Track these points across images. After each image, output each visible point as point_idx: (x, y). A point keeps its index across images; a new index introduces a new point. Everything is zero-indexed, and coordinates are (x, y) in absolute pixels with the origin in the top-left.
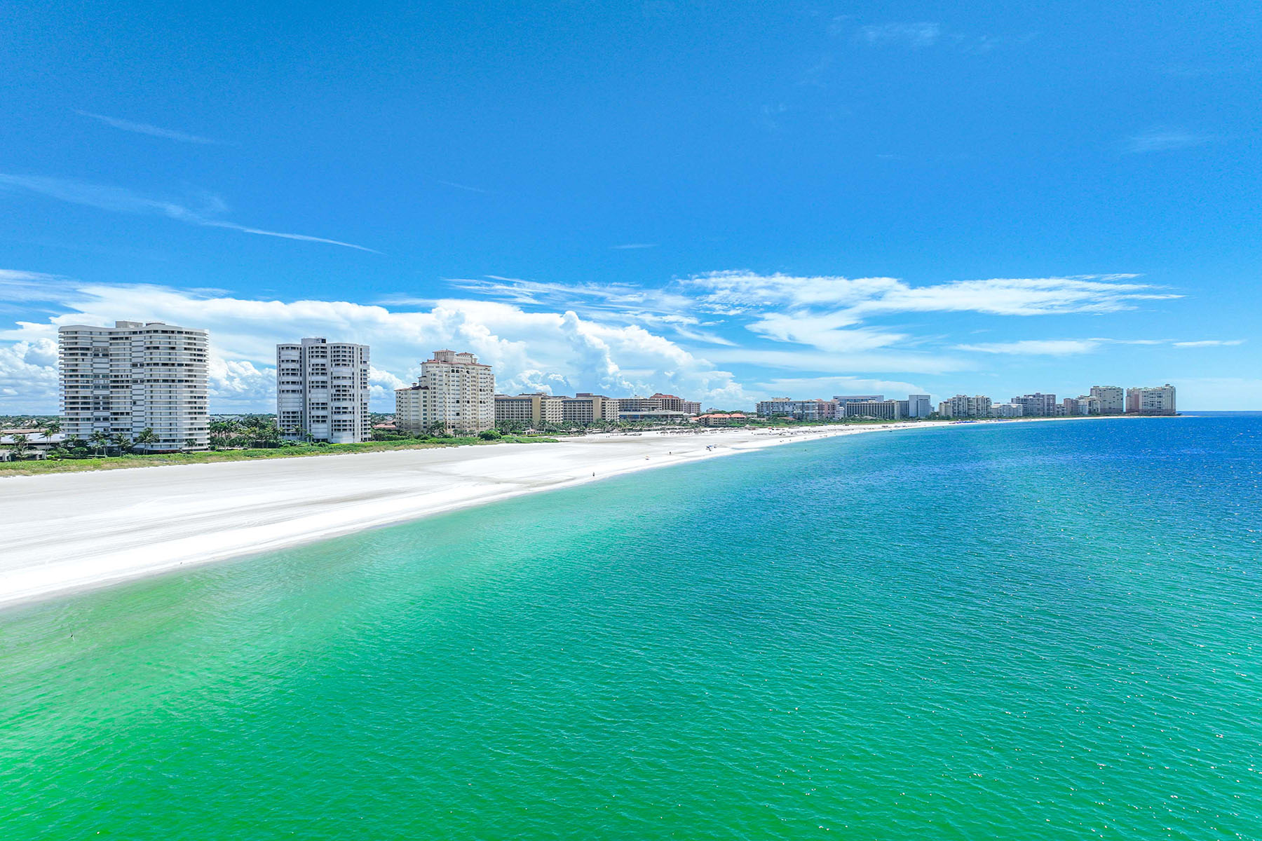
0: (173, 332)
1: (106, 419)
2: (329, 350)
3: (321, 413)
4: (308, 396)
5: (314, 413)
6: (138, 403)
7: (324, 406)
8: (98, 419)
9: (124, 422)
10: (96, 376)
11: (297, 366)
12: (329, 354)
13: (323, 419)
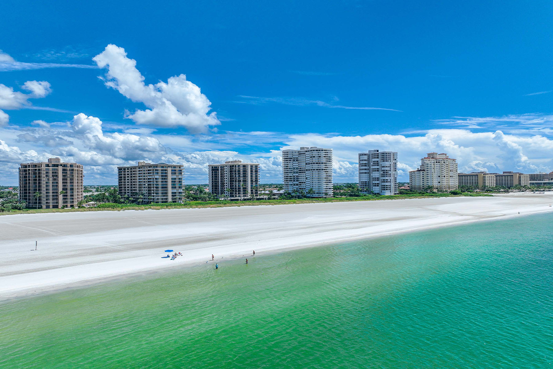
0: (320, 150)
1: (297, 185)
2: (380, 155)
3: (377, 182)
4: (371, 175)
5: (374, 182)
6: (308, 178)
7: (378, 179)
8: (295, 185)
9: (303, 186)
10: (294, 168)
11: (366, 162)
12: (380, 157)
13: (378, 185)
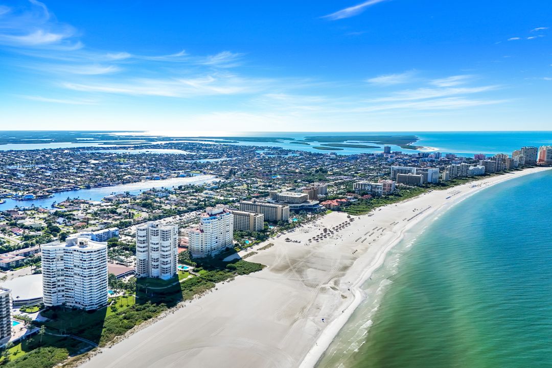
0: (92, 252)
1: (63, 291)
2: (159, 232)
3: (156, 264)
4: (150, 254)
5: (153, 263)
6: (77, 285)
7: (157, 260)
8: (59, 291)
9: (71, 293)
10: (58, 270)
11: (145, 238)
13: (157, 267)
